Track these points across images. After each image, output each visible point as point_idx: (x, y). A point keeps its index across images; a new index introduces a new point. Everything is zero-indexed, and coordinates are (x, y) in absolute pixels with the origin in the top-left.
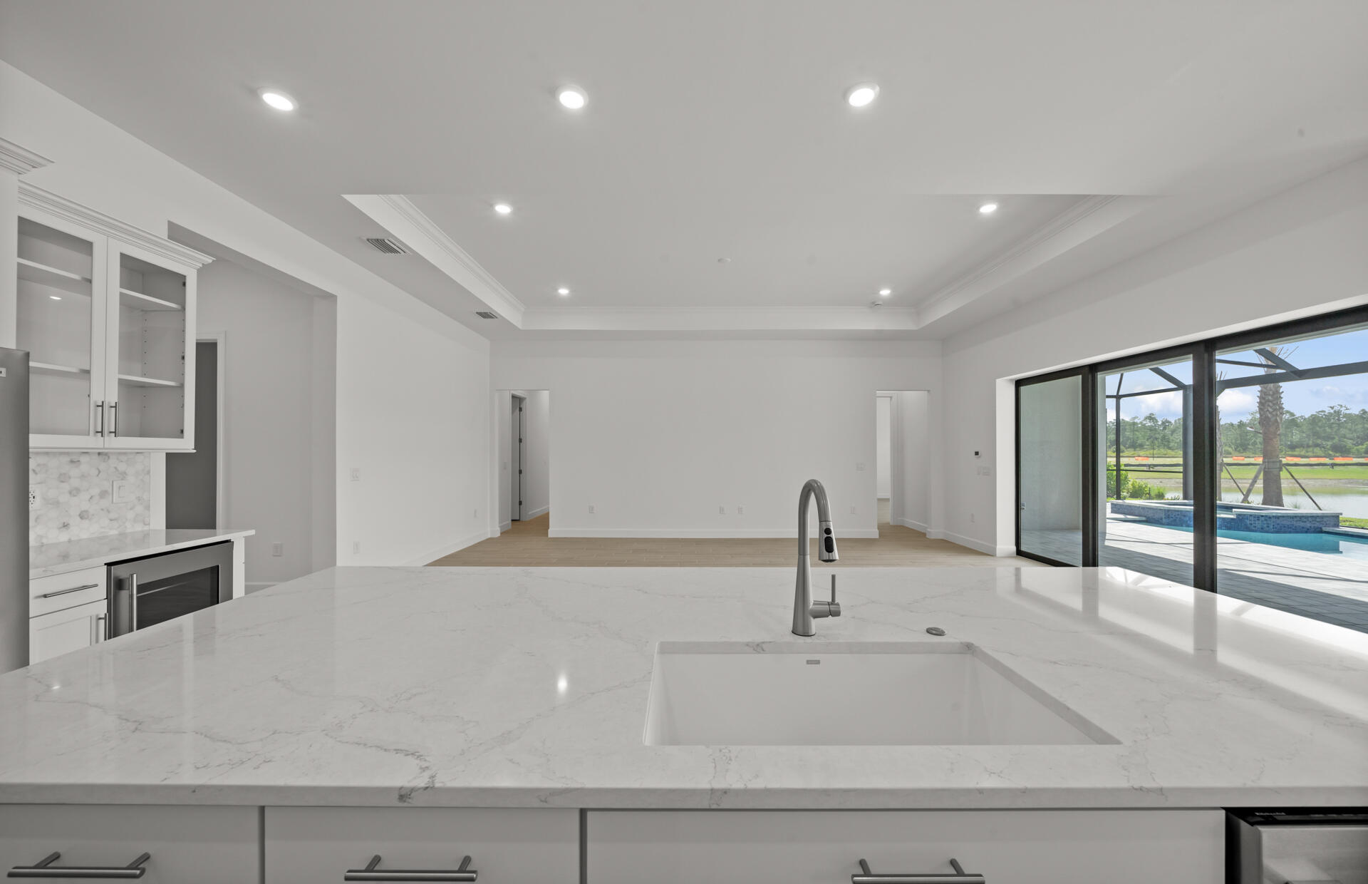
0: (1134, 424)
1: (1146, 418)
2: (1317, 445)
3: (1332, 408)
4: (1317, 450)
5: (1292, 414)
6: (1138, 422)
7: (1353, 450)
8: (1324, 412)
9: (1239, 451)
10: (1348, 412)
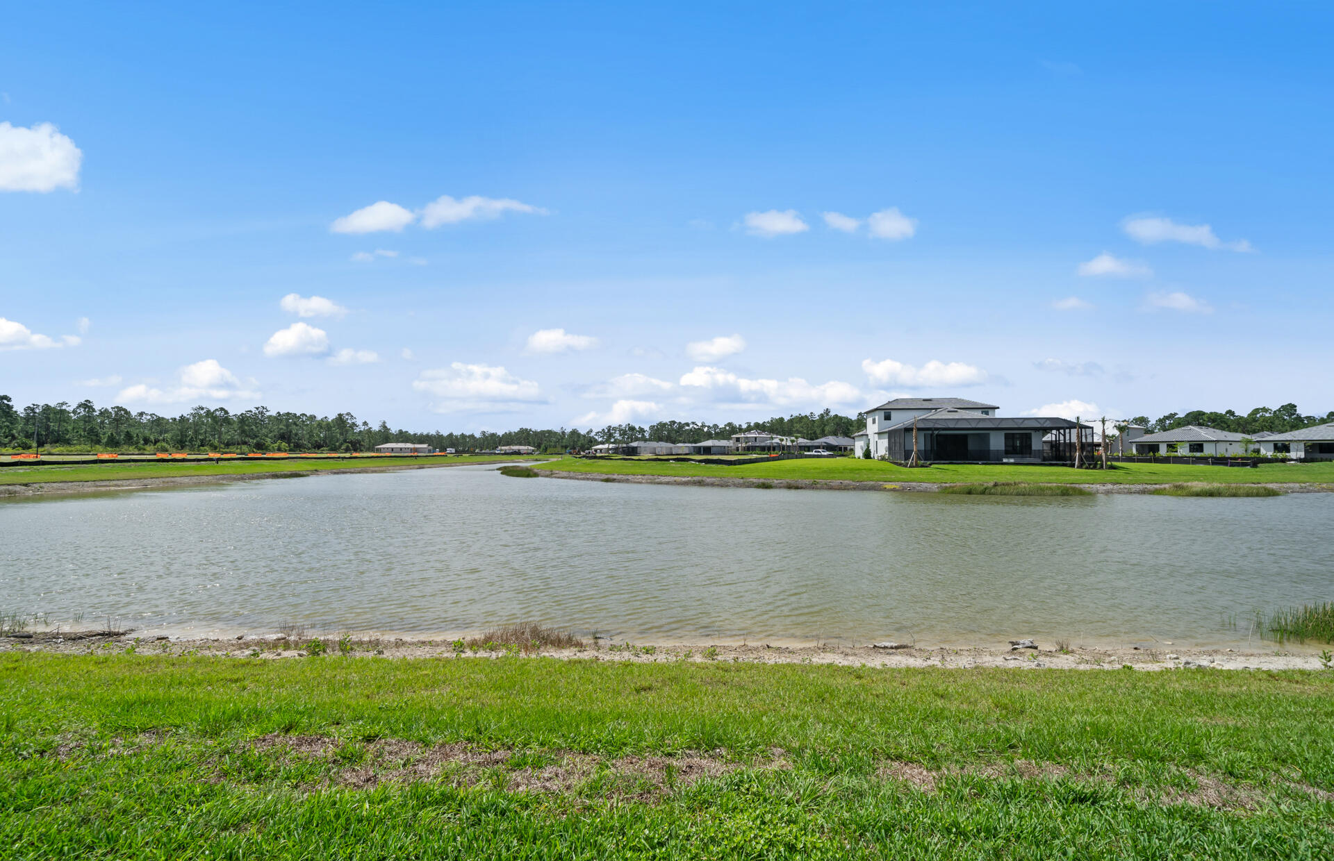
0: (63, 412)
1: (80, 406)
2: (245, 443)
3: (257, 409)
4: (245, 448)
5: (226, 412)
6: (70, 409)
7: (271, 448)
8: (251, 411)
9: (177, 448)
10: (268, 414)
